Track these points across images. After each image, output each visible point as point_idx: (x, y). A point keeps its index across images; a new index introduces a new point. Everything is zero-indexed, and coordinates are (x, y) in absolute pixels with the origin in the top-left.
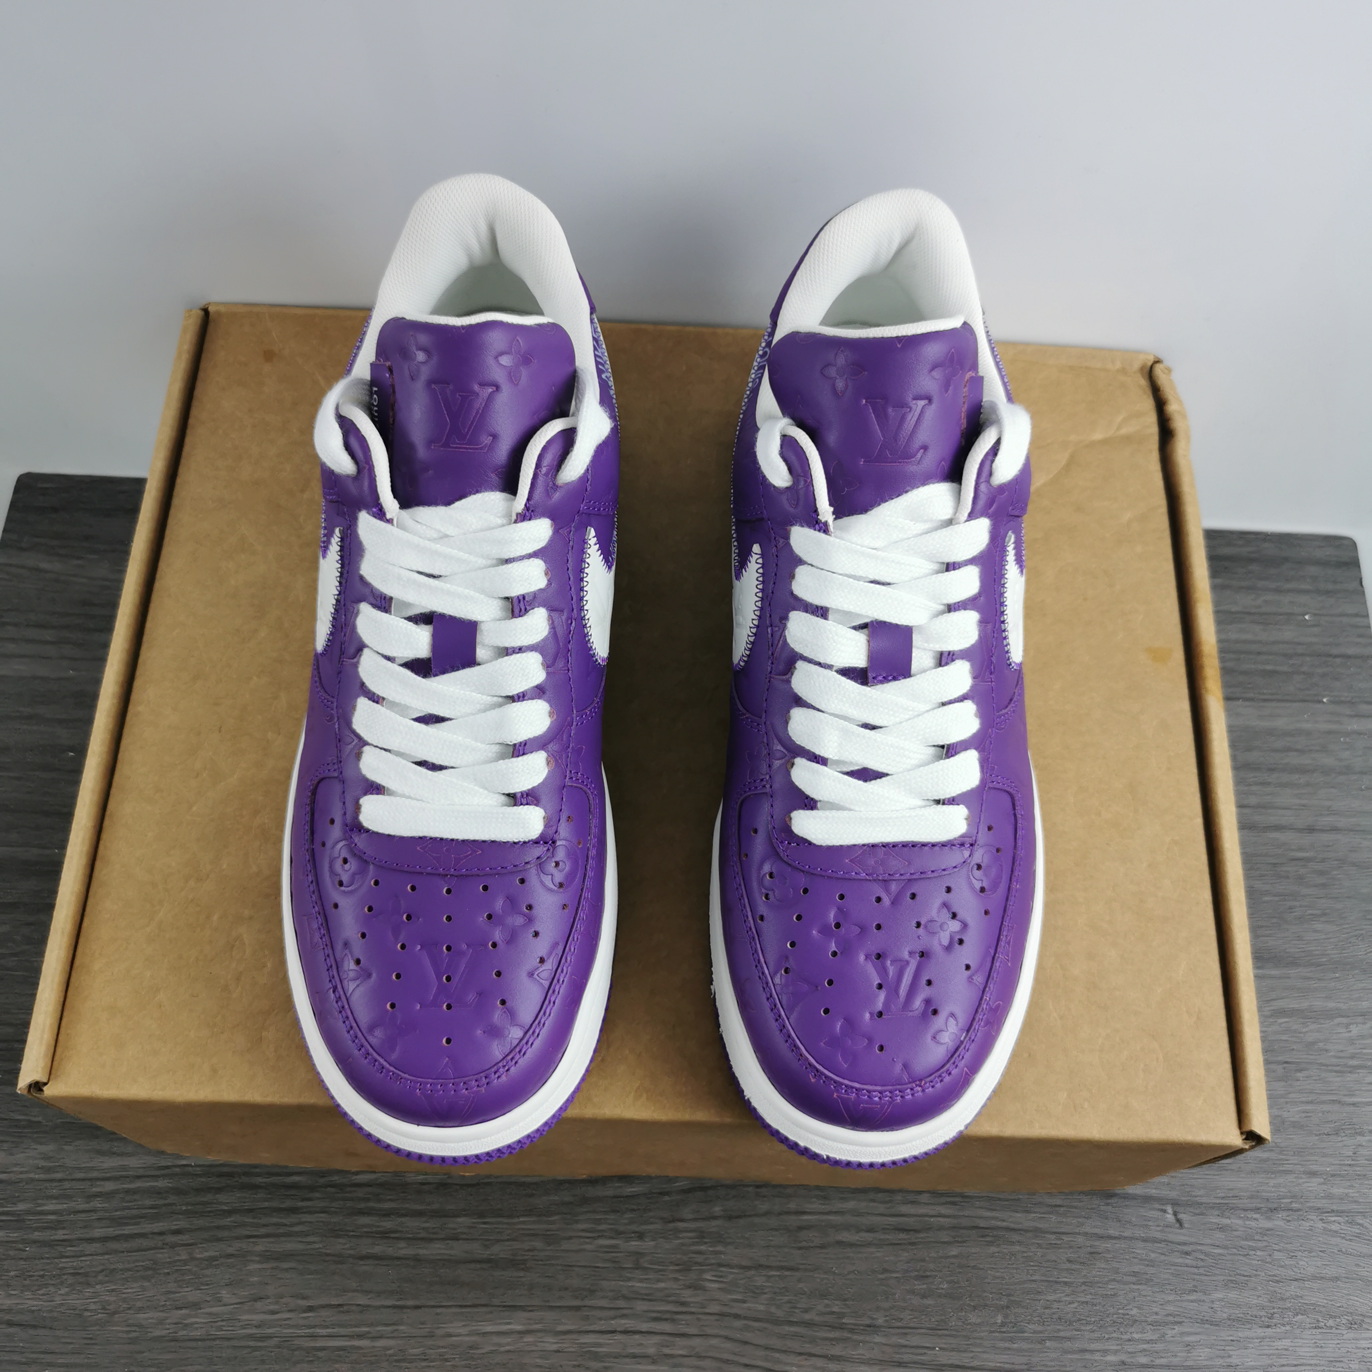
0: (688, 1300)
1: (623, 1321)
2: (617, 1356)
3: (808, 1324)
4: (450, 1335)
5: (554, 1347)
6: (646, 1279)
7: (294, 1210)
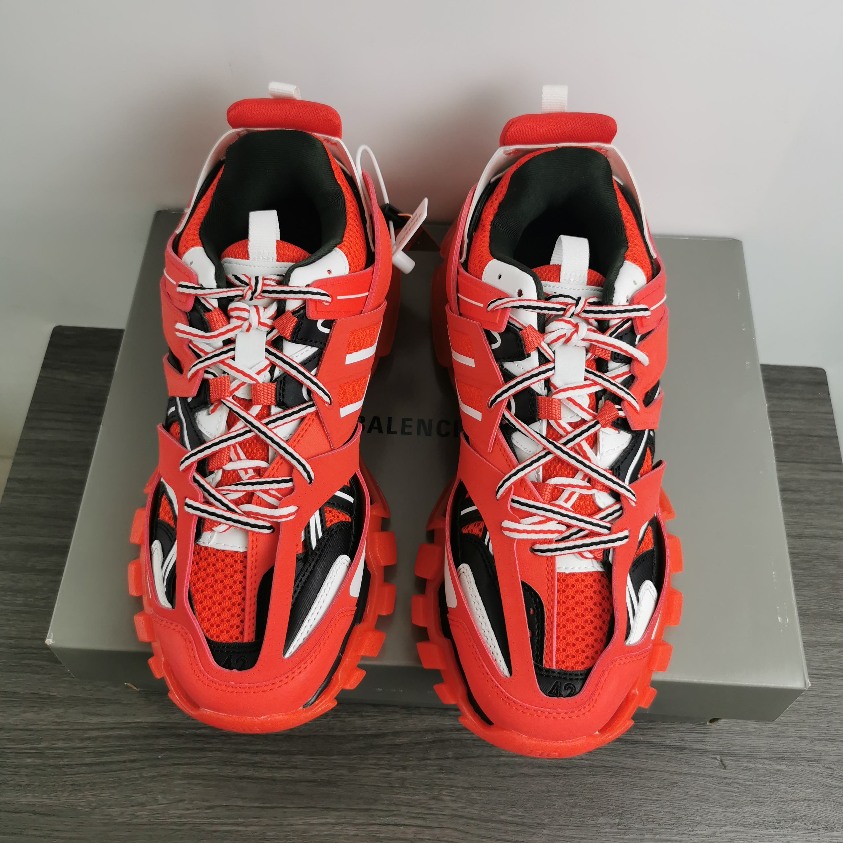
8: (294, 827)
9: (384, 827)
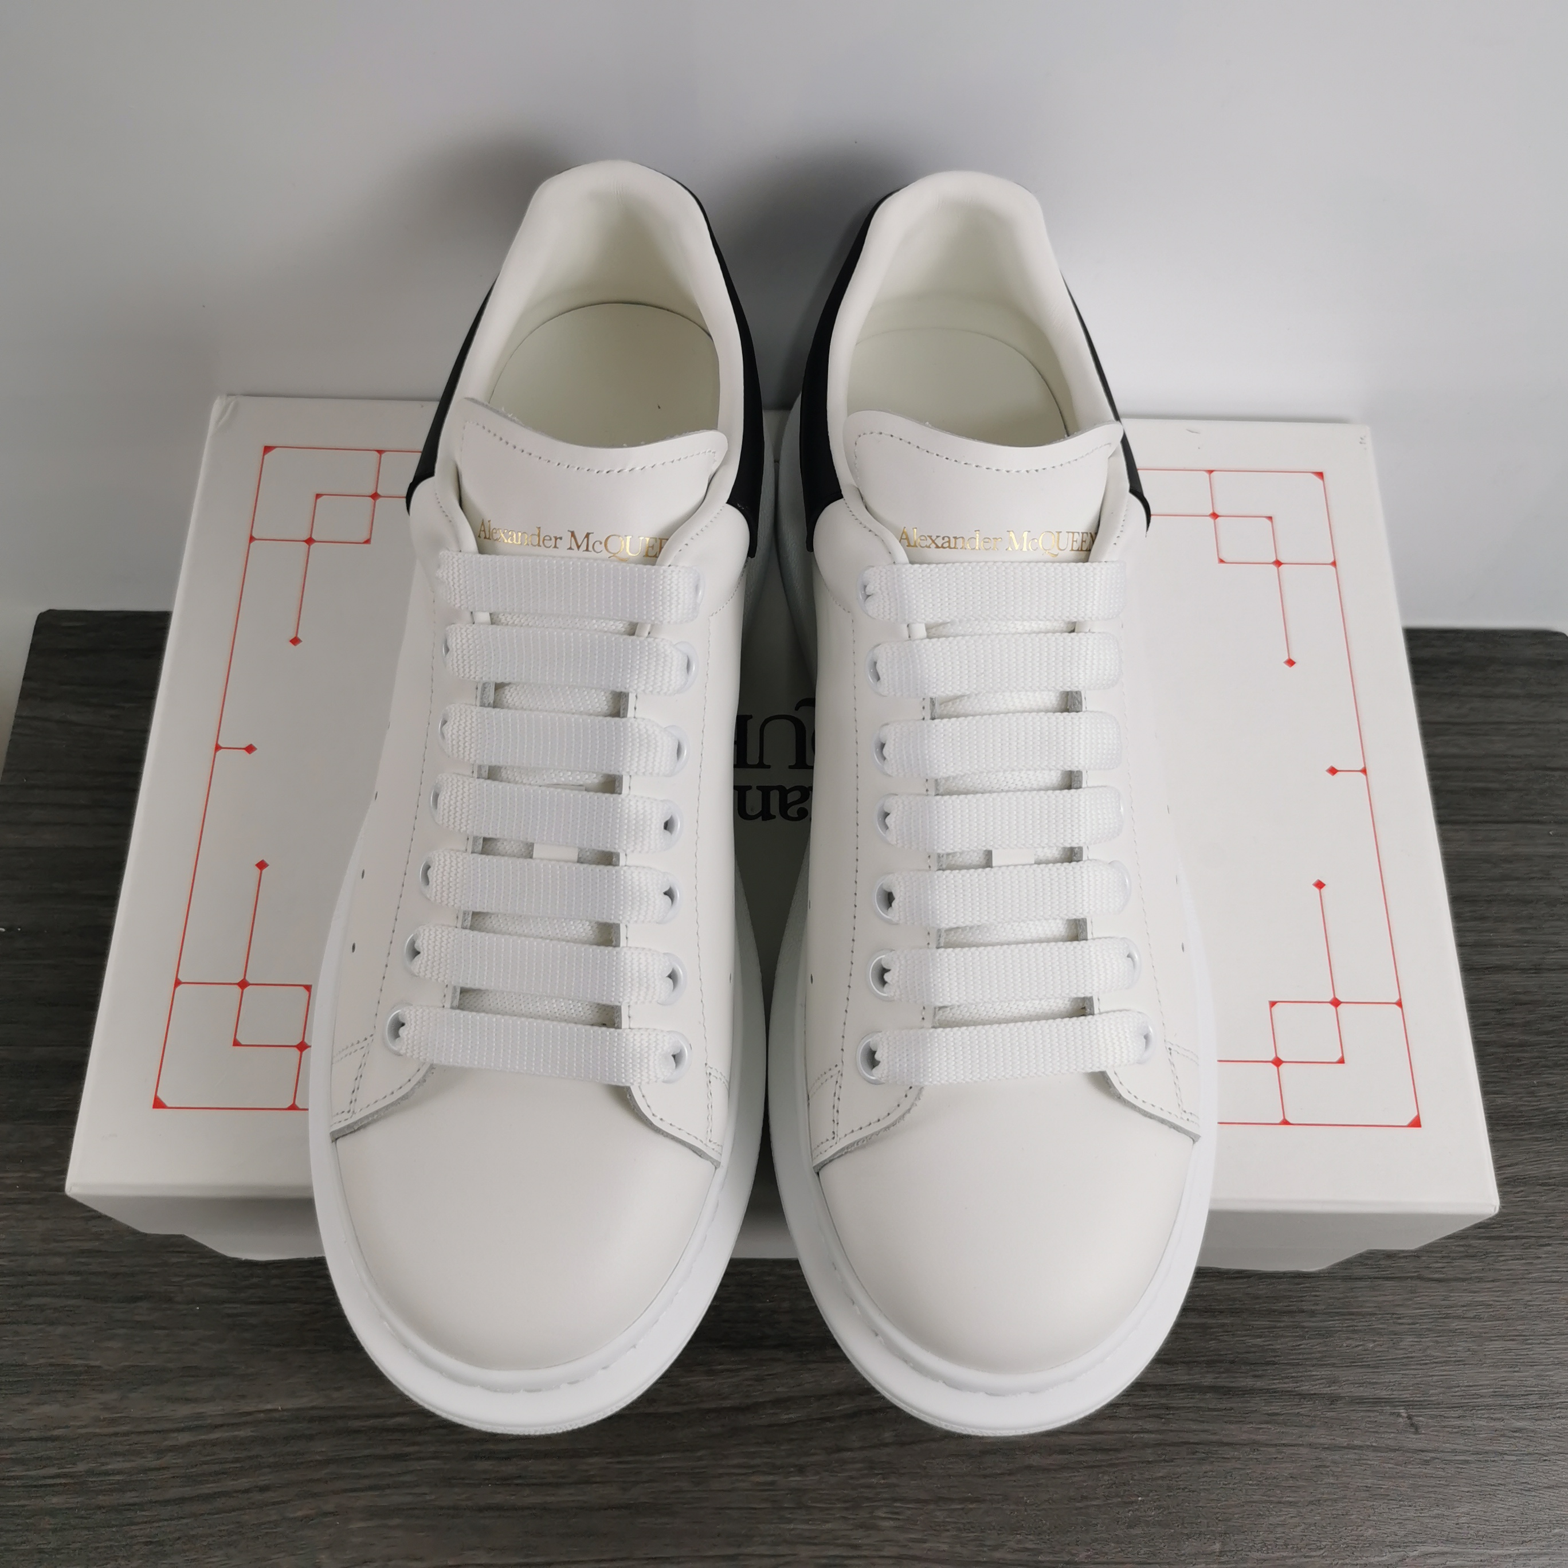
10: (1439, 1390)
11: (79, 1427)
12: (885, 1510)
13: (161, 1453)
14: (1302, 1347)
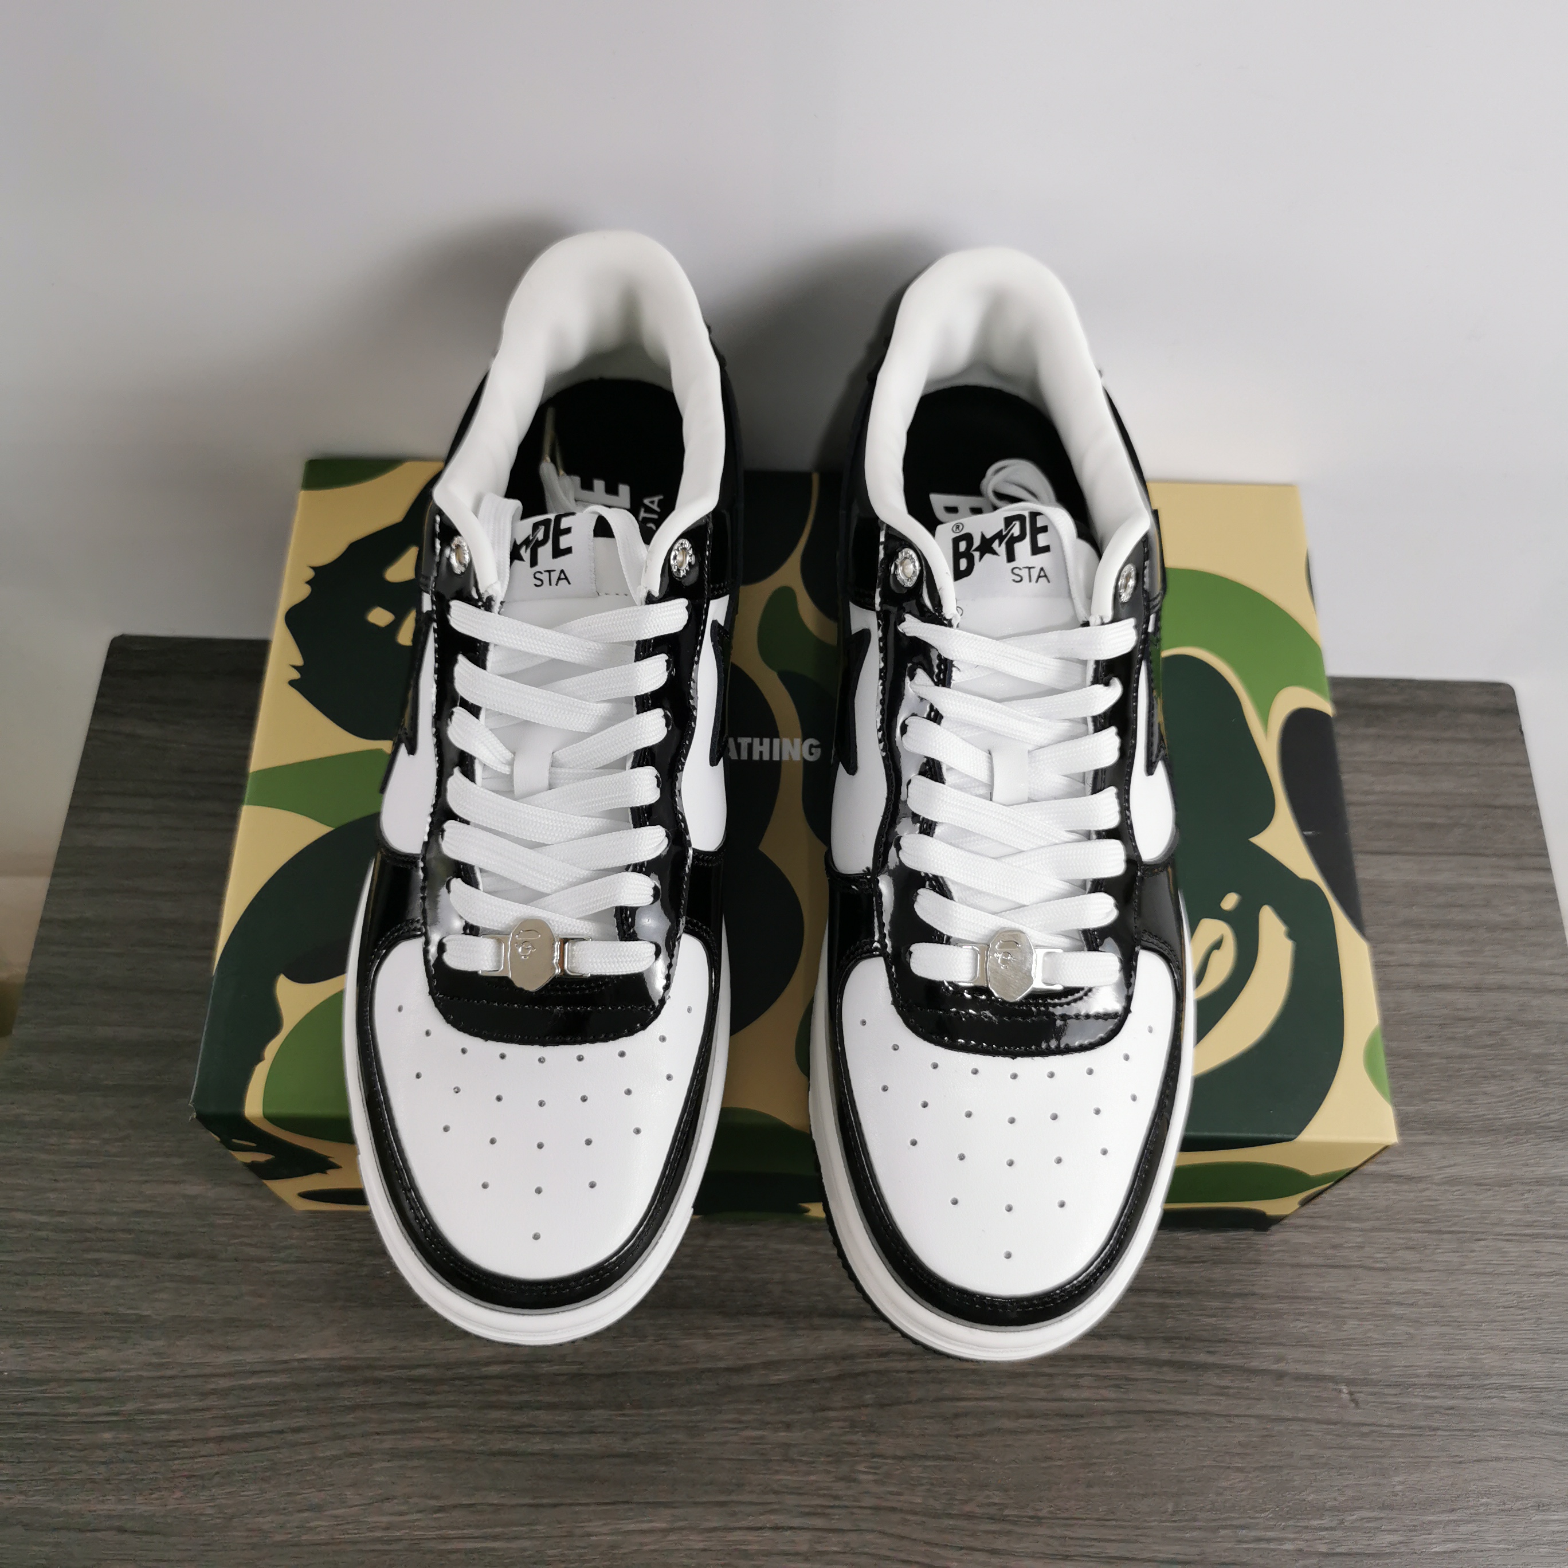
0: (840, 1493)
1: (772, 1517)
2: (768, 1554)
3: (970, 1516)
4: (589, 1535)
5: (701, 1545)
6: (796, 1472)
7: (422, 1405)
8: (594, 1538)
9: (756, 1533)
10: (1378, 1370)
11: (129, 1371)
12: (864, 1465)
13: (204, 1395)
14: (1253, 1326)
